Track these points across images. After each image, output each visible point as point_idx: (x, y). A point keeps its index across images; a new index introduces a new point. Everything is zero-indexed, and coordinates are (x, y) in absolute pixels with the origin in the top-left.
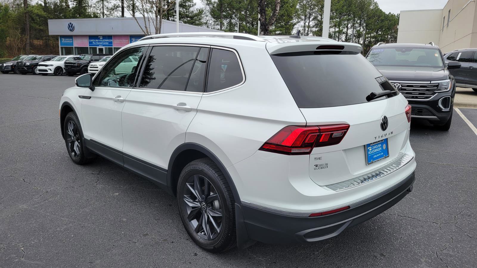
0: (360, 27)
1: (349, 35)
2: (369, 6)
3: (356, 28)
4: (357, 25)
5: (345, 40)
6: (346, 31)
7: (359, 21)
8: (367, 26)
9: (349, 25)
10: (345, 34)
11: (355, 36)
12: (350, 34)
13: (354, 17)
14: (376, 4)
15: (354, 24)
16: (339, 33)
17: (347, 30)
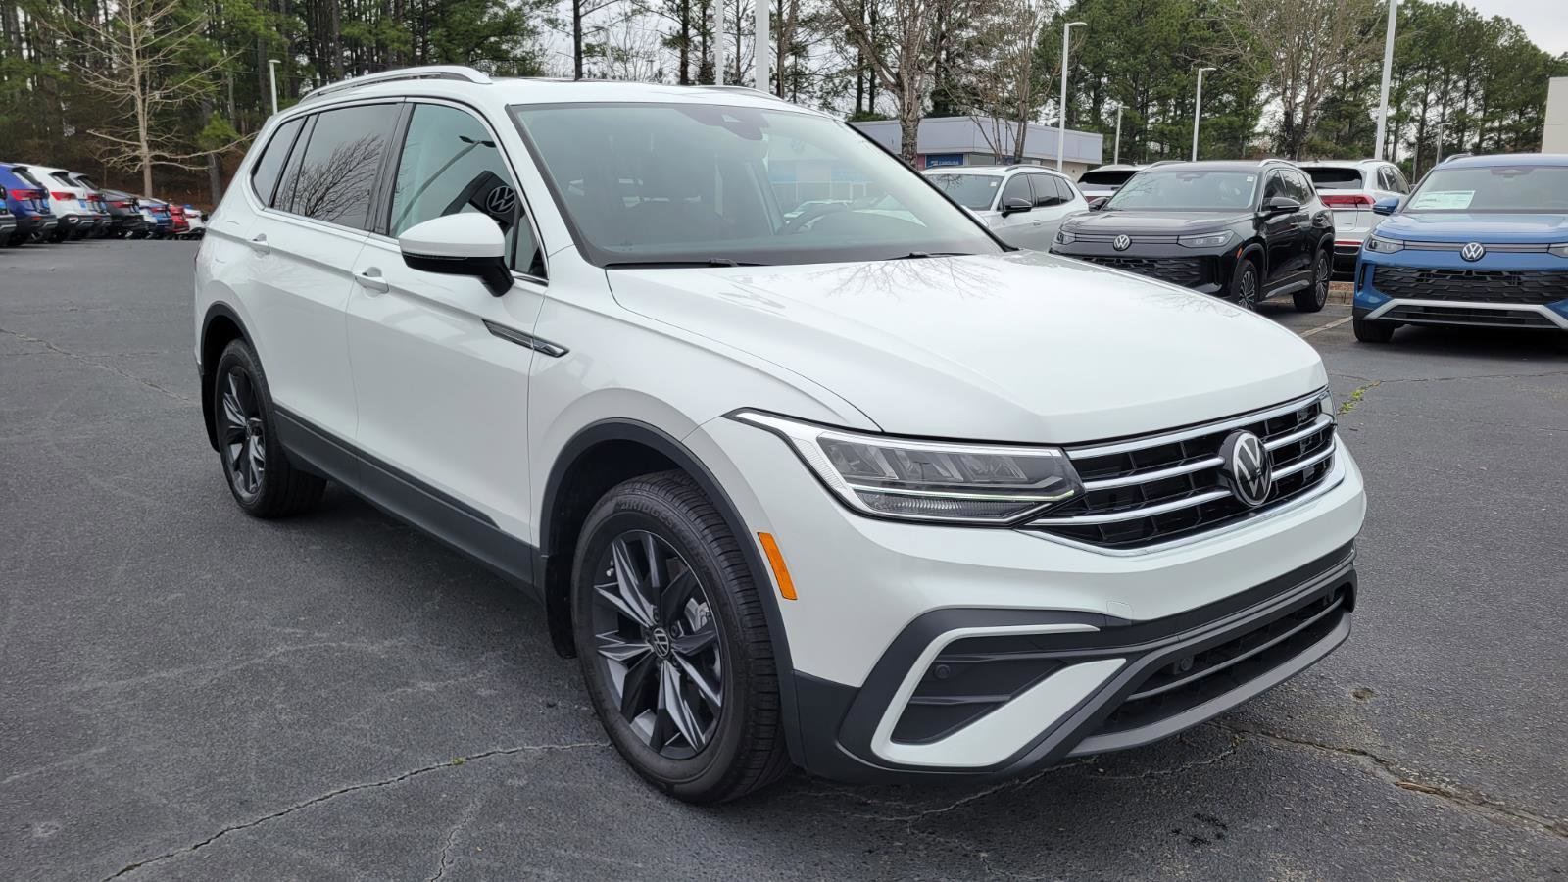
0: (1466, 98)
1: (1430, 124)
2: (1496, 38)
3: (1453, 103)
4: (1455, 95)
5: (1417, 138)
6: (1421, 113)
7: (1461, 84)
8: (1486, 97)
9: (1432, 97)
10: (1418, 121)
11: (1447, 127)
12: (1433, 122)
13: (1447, 73)
14: (1517, 30)
15: (1445, 93)
16: (1398, 122)
17: (1424, 111)
